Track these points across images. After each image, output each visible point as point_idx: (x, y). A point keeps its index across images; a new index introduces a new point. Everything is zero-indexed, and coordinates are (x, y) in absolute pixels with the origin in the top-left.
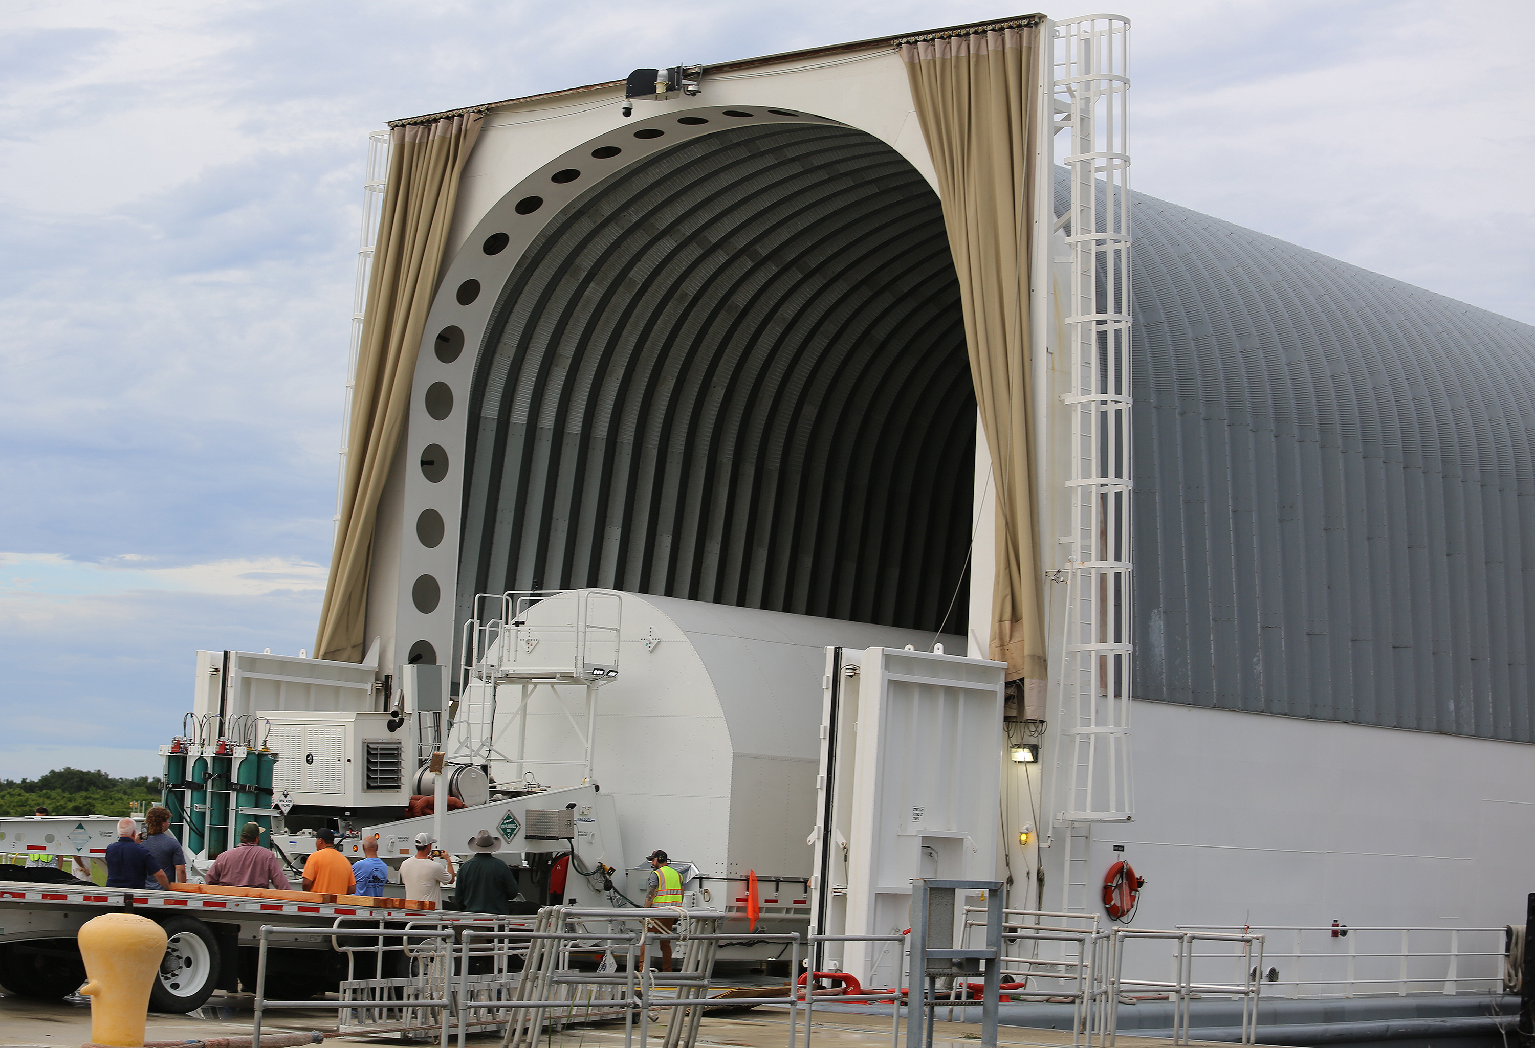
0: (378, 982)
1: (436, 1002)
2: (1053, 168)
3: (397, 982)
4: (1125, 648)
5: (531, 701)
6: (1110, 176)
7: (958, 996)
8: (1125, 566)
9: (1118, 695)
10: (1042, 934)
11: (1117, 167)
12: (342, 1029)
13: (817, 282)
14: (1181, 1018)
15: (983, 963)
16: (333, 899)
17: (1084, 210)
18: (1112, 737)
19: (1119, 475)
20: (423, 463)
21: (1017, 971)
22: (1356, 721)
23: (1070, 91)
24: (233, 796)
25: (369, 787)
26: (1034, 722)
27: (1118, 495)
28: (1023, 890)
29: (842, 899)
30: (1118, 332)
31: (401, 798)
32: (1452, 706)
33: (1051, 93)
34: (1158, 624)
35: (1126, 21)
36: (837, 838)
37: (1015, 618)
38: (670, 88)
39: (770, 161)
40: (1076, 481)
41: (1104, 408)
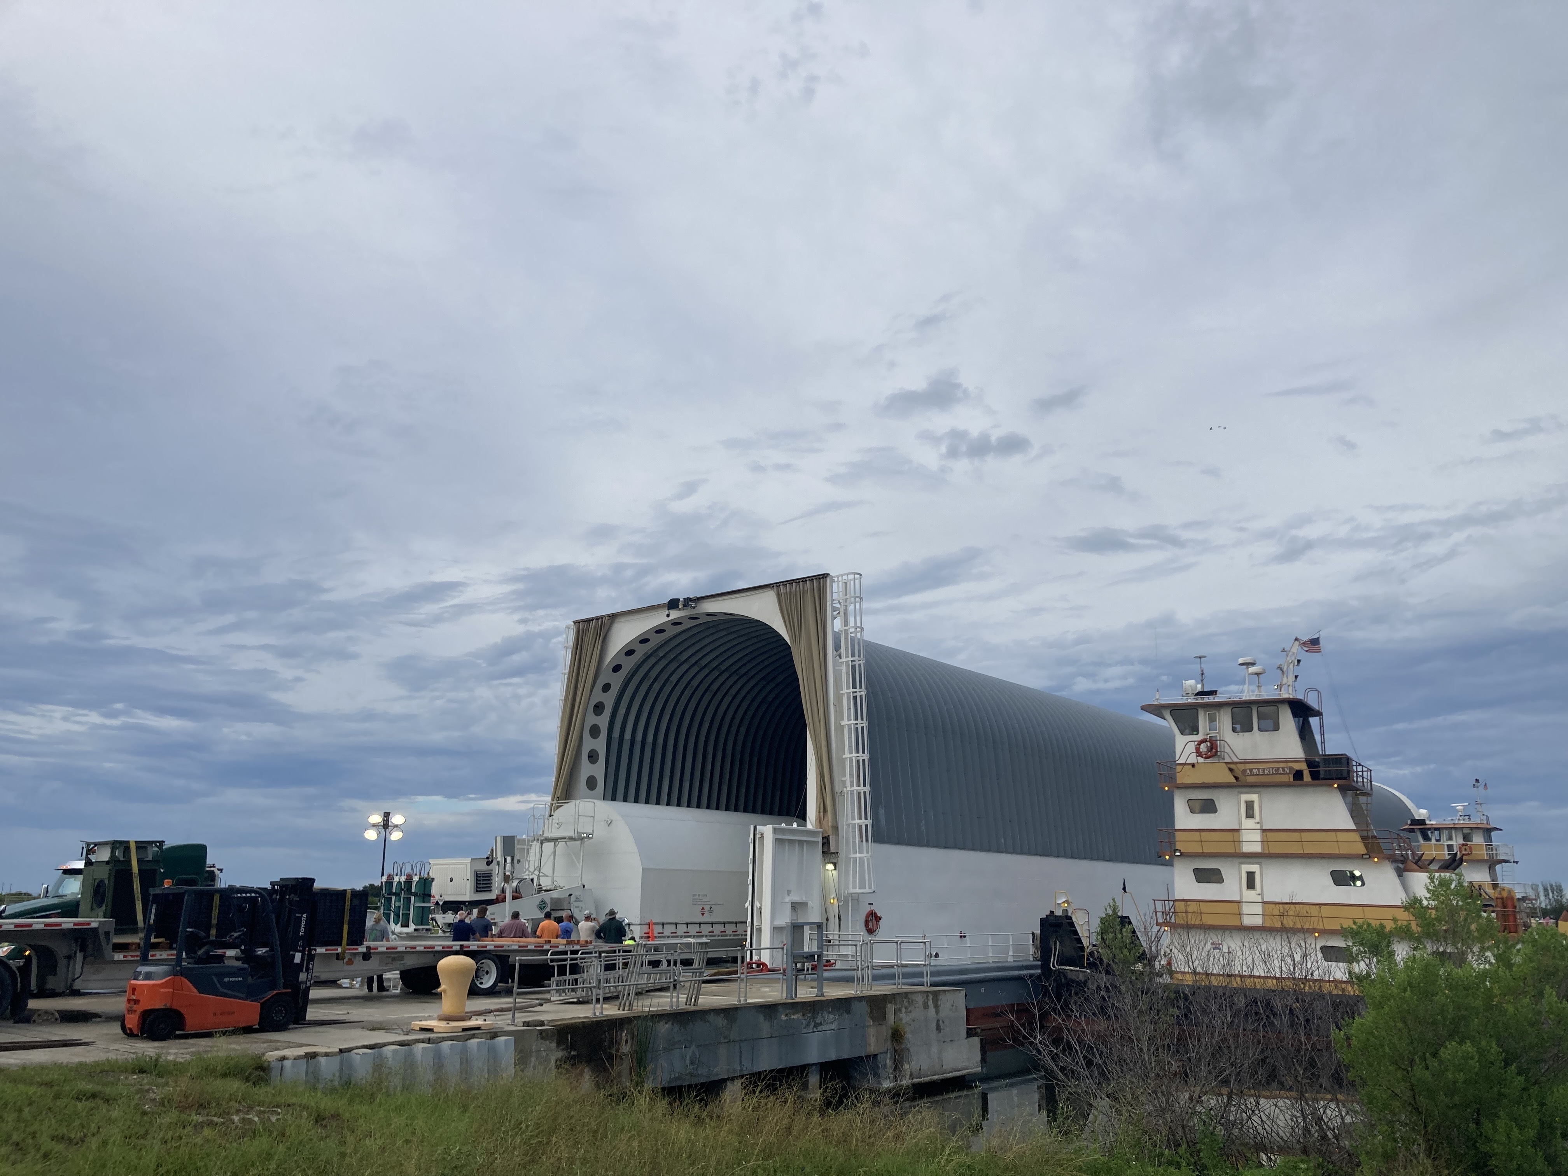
0: (568, 977)
1: (592, 985)
2: (834, 633)
3: (575, 976)
4: (869, 822)
5: (557, 848)
6: (856, 635)
7: (808, 970)
8: (867, 789)
9: (867, 840)
10: (842, 943)
11: (858, 632)
12: (552, 999)
13: (745, 679)
14: (899, 975)
15: (816, 957)
16: (549, 942)
17: (846, 649)
18: (866, 859)
19: (863, 752)
20: (589, 757)
21: (832, 959)
22: (964, 848)
23: (840, 603)
24: (413, 898)
25: (477, 891)
26: (834, 853)
27: (864, 760)
28: (833, 923)
29: (759, 930)
30: (861, 696)
31: (492, 896)
32: (1003, 841)
33: (832, 604)
34: (882, 811)
35: (860, 575)
36: (757, 904)
37: (825, 811)
38: (684, 606)
39: (724, 633)
40: (847, 755)
41: (857, 726)
